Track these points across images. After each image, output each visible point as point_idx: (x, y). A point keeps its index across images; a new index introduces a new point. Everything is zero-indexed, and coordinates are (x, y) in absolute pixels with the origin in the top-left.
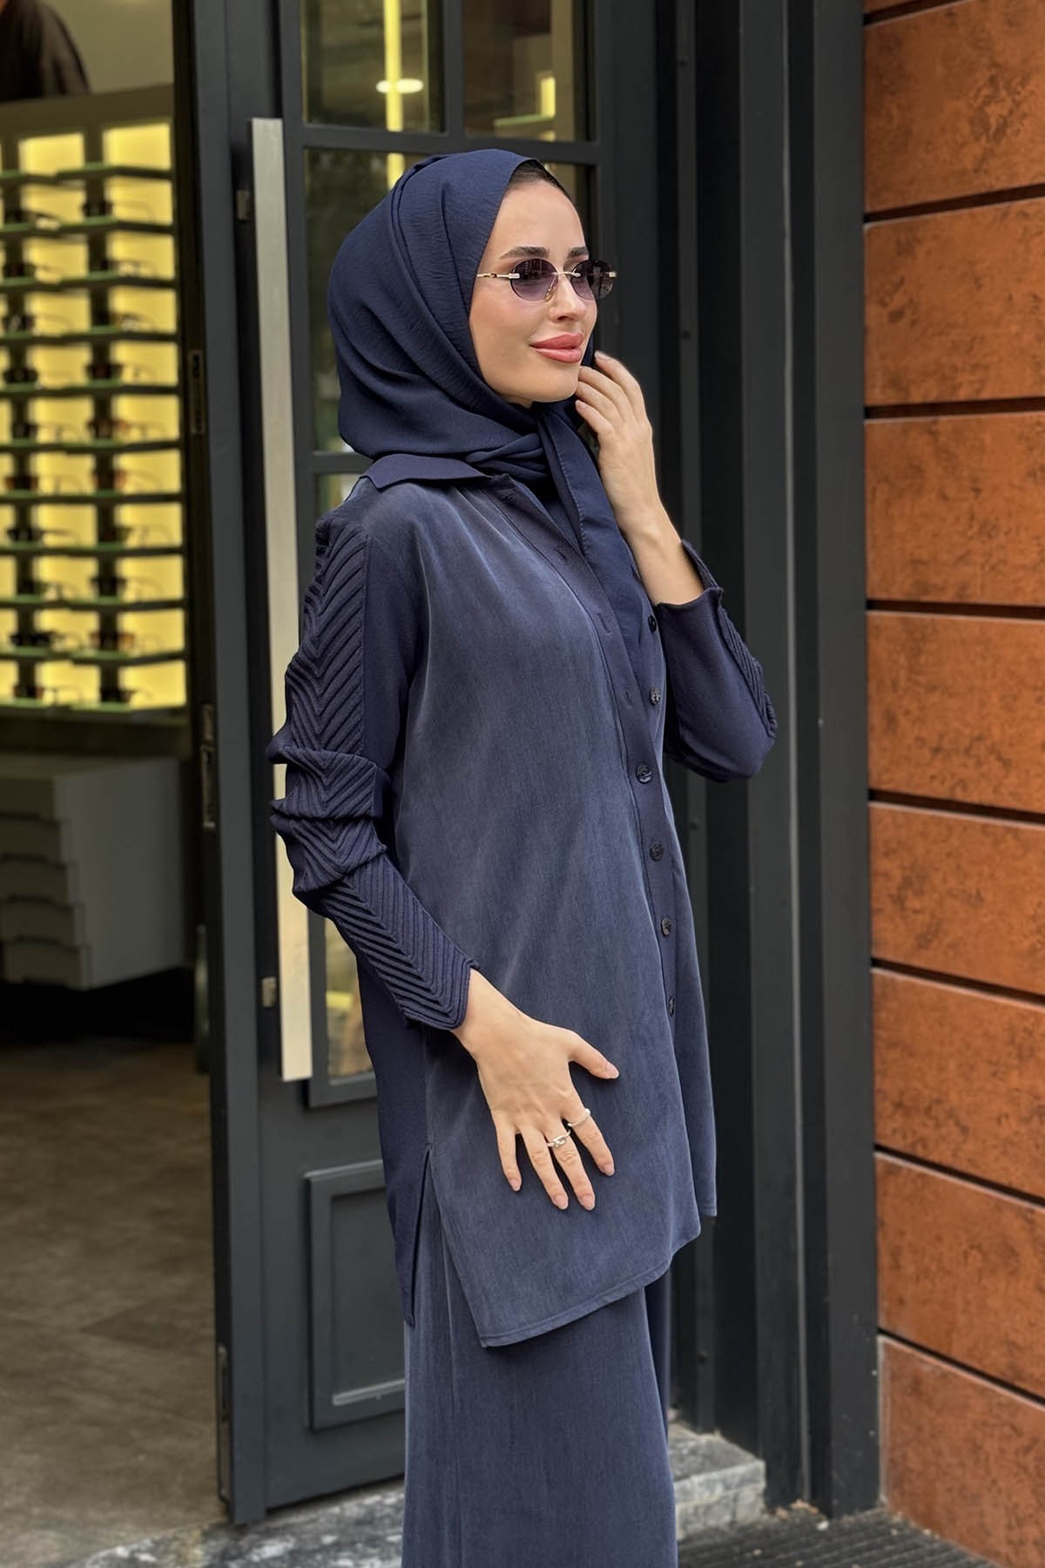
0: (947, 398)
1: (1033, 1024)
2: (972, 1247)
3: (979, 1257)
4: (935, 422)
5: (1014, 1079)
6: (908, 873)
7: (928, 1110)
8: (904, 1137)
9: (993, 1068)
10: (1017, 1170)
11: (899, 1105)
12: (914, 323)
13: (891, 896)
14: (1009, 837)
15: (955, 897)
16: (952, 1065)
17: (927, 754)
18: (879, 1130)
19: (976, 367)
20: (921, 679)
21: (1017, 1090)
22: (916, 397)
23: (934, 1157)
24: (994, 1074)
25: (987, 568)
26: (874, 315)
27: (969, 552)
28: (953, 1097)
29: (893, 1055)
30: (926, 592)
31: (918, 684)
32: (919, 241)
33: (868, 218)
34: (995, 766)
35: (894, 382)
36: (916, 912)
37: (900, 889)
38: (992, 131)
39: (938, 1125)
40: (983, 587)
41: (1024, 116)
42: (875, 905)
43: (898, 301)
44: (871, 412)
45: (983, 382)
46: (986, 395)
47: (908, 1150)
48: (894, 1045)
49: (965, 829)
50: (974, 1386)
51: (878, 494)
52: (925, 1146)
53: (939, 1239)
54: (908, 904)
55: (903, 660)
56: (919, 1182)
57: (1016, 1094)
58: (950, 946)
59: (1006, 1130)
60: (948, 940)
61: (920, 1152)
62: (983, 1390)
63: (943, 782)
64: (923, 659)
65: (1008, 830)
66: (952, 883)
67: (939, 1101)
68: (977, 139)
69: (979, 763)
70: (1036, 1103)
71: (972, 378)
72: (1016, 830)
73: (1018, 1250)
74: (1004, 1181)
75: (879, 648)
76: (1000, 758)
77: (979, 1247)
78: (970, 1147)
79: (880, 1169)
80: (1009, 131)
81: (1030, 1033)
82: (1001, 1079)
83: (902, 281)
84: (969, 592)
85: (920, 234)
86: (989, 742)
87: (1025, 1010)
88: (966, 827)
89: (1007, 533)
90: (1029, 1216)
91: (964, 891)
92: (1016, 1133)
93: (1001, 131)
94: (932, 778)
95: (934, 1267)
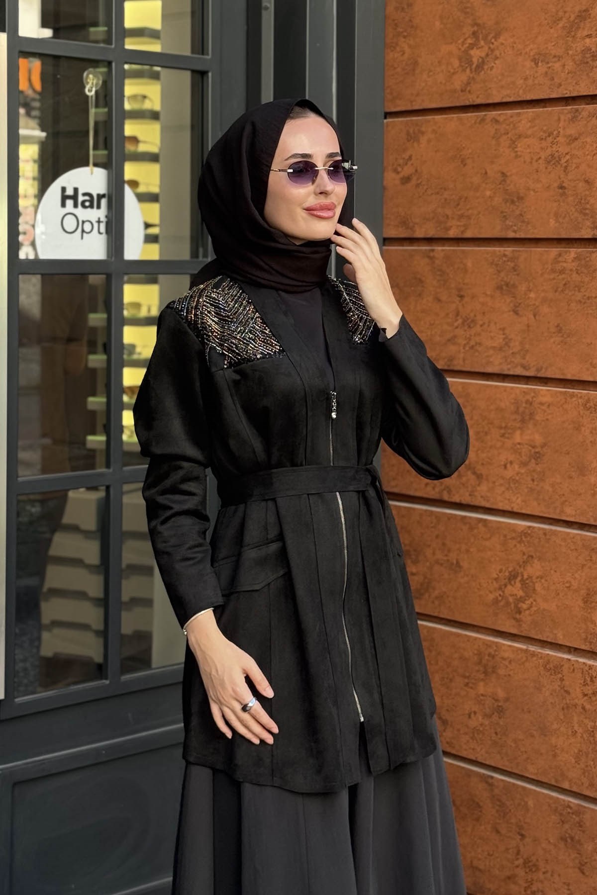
0: (441, 235)
1: (495, 651)
4: (433, 250)
5: (481, 688)
9: (466, 681)
12: (418, 185)
14: (479, 524)
15: (441, 565)
19: (461, 217)
21: (483, 695)
22: (420, 234)
24: (467, 685)
25: (467, 349)
26: (391, 179)
27: (455, 336)
32: (423, 133)
33: (388, 115)
34: (471, 478)
35: (404, 223)
38: (474, 66)
40: (464, 361)
41: (497, 58)
43: (407, 170)
45: (467, 226)
57: (482, 698)
58: (437, 598)
59: (473, 723)
60: (435, 593)
66: (439, 555)
68: (464, 71)
70: (496, 704)
71: (458, 224)
72: (485, 521)
73: (481, 804)
74: (471, 756)
76: (475, 473)
78: (448, 734)
82: (471, 688)
83: (410, 158)
85: (423, 129)
89: (482, 326)
90: (490, 781)
91: (448, 561)
92: (481, 725)
93: (480, 67)
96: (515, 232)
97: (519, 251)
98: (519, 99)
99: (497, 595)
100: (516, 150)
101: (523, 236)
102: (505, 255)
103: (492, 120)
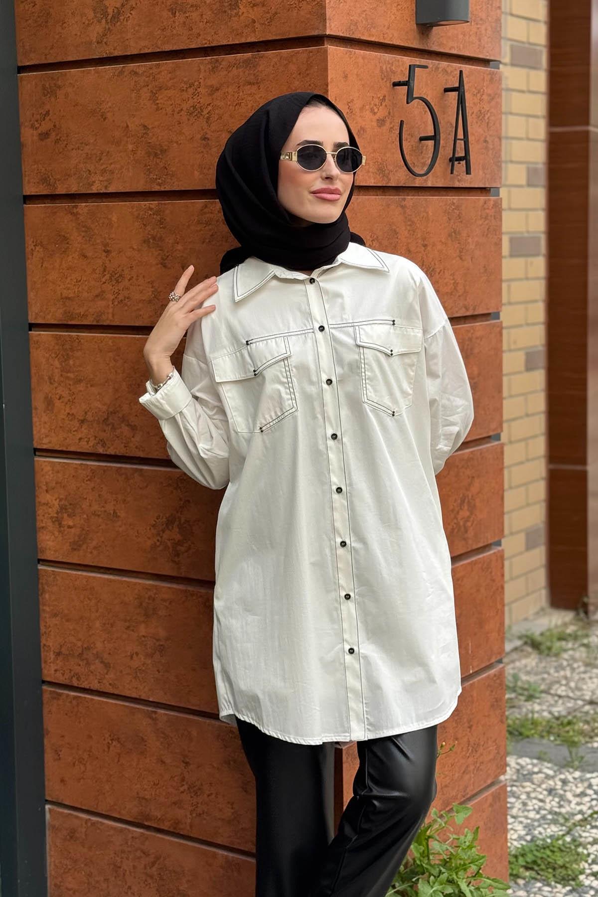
0: (84, 191)
1: (155, 594)
2: (112, 740)
3: (119, 745)
4: (76, 207)
5: (142, 630)
6: (63, 503)
7: (81, 655)
8: (63, 675)
9: (127, 624)
10: (145, 687)
11: (58, 654)
12: (57, 141)
13: (52, 518)
14: (136, 475)
15: (99, 516)
16: (98, 624)
17: (76, 424)
18: (45, 672)
19: (104, 171)
20: (71, 375)
21: (144, 636)
22: (61, 190)
23: (85, 685)
24: (128, 628)
25: (116, 303)
26: (28, 135)
27: (103, 292)
28: (99, 645)
29: (56, 621)
30: (72, 319)
31: (68, 378)
32: (59, 87)
33: (21, 69)
34: (125, 430)
35: (45, 180)
36: (69, 527)
37: (57, 513)
38: (109, 17)
39: (88, 664)
40: (113, 315)
41: (132, 8)
42: (39, 524)
43: (45, 126)
44: (28, 199)
45: (110, 181)
46: (111, 189)
47: (67, 682)
48: (55, 615)
49: (104, 471)
50: (115, 829)
51: (35, 254)
52: (78, 679)
53: (90, 737)
54: (64, 523)
55: (57, 363)
56: (74, 702)
57: (143, 639)
58: (95, 548)
59: (136, 663)
60: (94, 543)
61: (75, 683)
62: (121, 830)
63: (88, 442)
64: (71, 362)
65: (136, 470)
66: (96, 507)
67: (88, 648)
68: (99, 22)
69: (114, 429)
70: (157, 644)
71: (101, 178)
72: (141, 470)
73: (146, 738)
74: (134, 695)
75: (38, 356)
76: (129, 425)
77: (118, 740)
78: (111, 676)
79: (46, 697)
80: (122, 18)
81: (154, 600)
82: (133, 631)
83: (48, 113)
84: (104, 317)
85: (59, 83)
86: (120, 415)
87: (150, 584)
88: (105, 470)
89: (129, 280)
90: (154, 716)
91: (105, 511)
92: (143, 665)
93: (116, 17)
94: (80, 439)
95: (86, 756)
96: (159, 184)
97: (165, 204)
98: (159, 50)
99: (155, 540)
100: (158, 102)
101: (168, 188)
102: (151, 209)
103: (130, 73)
